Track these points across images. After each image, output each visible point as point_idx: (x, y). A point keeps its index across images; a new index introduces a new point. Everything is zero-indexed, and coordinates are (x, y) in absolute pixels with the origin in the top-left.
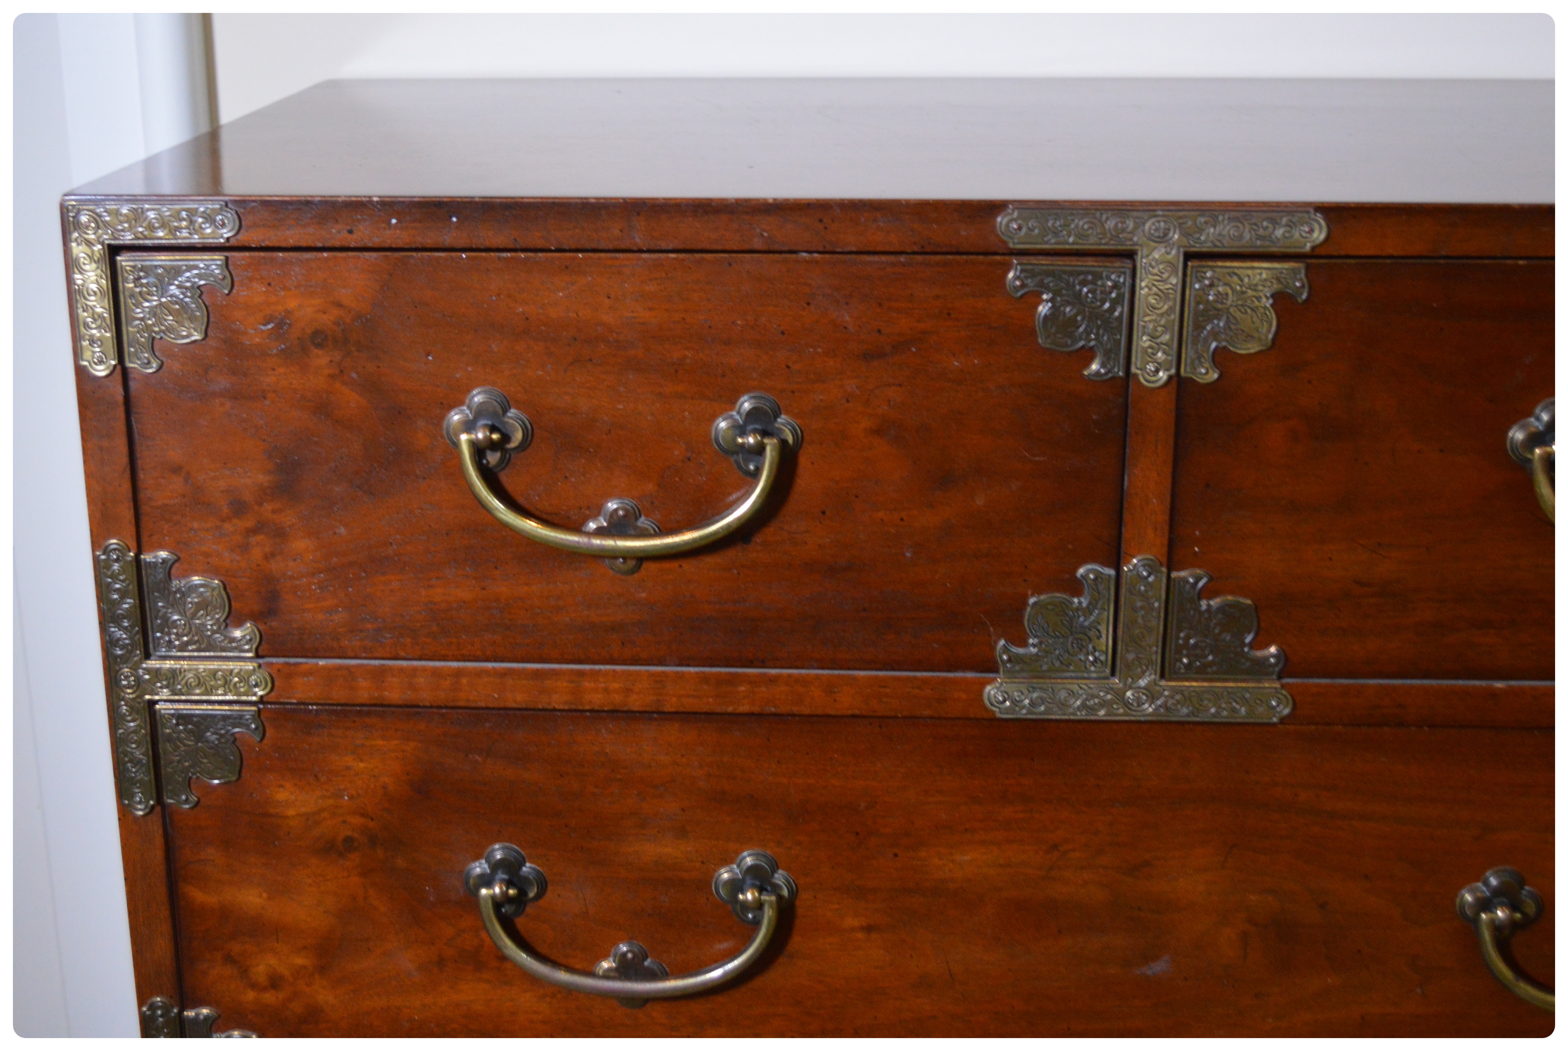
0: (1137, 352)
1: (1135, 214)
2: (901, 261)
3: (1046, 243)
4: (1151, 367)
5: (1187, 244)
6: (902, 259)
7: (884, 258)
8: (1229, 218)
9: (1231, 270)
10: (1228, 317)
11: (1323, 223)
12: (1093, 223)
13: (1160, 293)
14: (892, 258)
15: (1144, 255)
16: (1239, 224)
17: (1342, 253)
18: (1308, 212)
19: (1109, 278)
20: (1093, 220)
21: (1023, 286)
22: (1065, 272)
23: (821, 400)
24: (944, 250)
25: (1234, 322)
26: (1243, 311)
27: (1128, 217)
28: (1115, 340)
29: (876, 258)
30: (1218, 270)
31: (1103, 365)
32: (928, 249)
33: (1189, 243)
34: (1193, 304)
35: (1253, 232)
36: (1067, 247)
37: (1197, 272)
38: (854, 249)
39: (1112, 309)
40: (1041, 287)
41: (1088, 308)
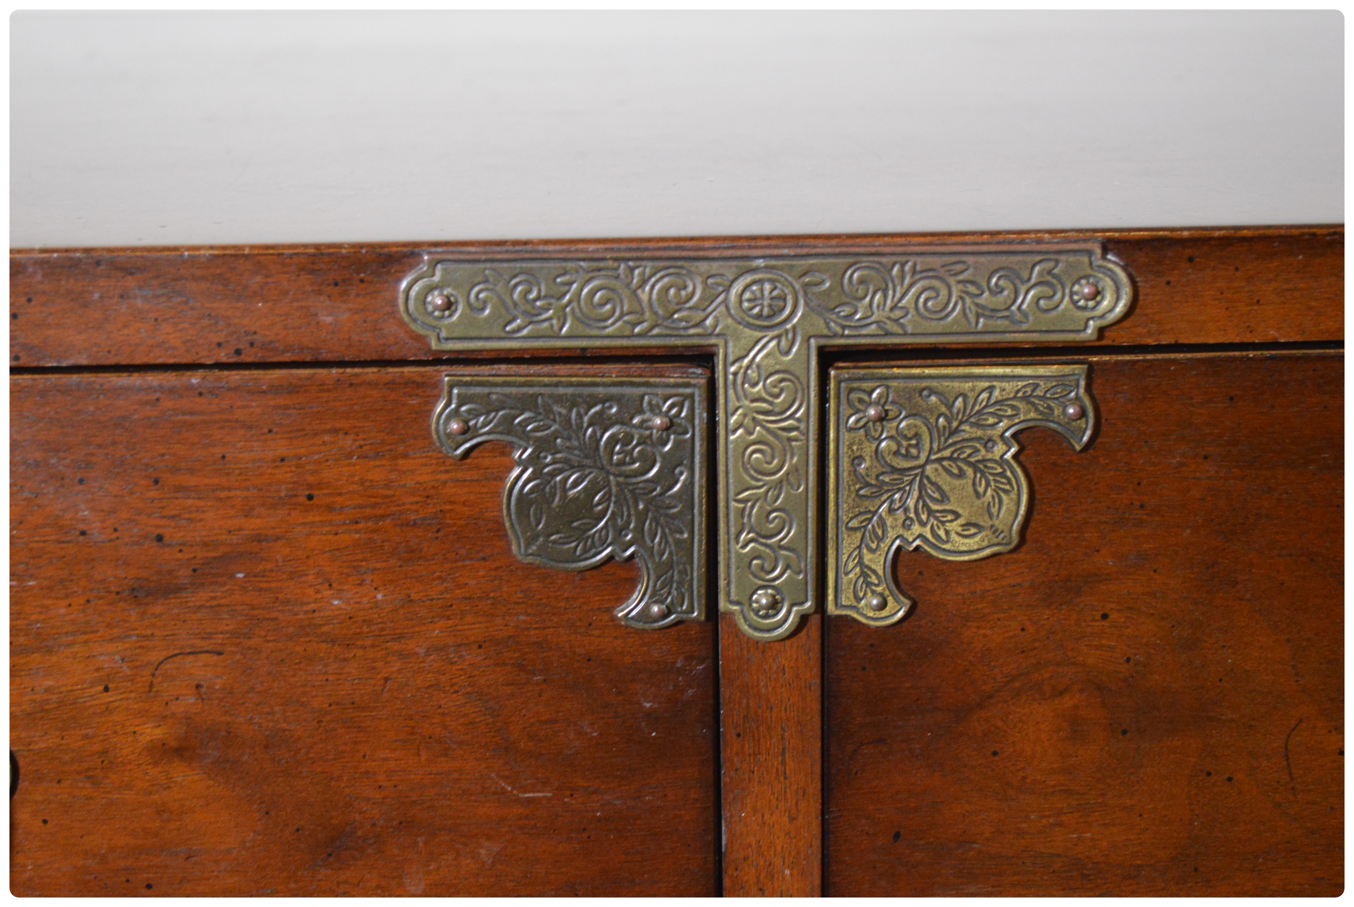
0: (728, 566)
1: (703, 266)
2: (193, 385)
3: (509, 336)
4: (762, 598)
5: (825, 332)
6: (195, 379)
7: (153, 379)
8: (914, 272)
9: (925, 384)
10: (922, 487)
11: (1122, 276)
12: (613, 290)
13: (771, 438)
14: (170, 378)
15: (731, 358)
16: (936, 283)
17: (1165, 340)
18: (1090, 253)
19: (655, 409)
20: (613, 283)
21: (466, 431)
22: (559, 399)
23: (48, 690)
24: (287, 357)
25: (936, 495)
26: (956, 471)
27: (690, 273)
28: (678, 542)
29: (136, 380)
30: (894, 384)
31: (656, 597)
32: (247, 357)
33: (829, 328)
34: (845, 462)
35: (968, 300)
36: (559, 344)
37: (851, 390)
38: (83, 361)
39: (666, 476)
40: (509, 433)
41: (616, 476)
